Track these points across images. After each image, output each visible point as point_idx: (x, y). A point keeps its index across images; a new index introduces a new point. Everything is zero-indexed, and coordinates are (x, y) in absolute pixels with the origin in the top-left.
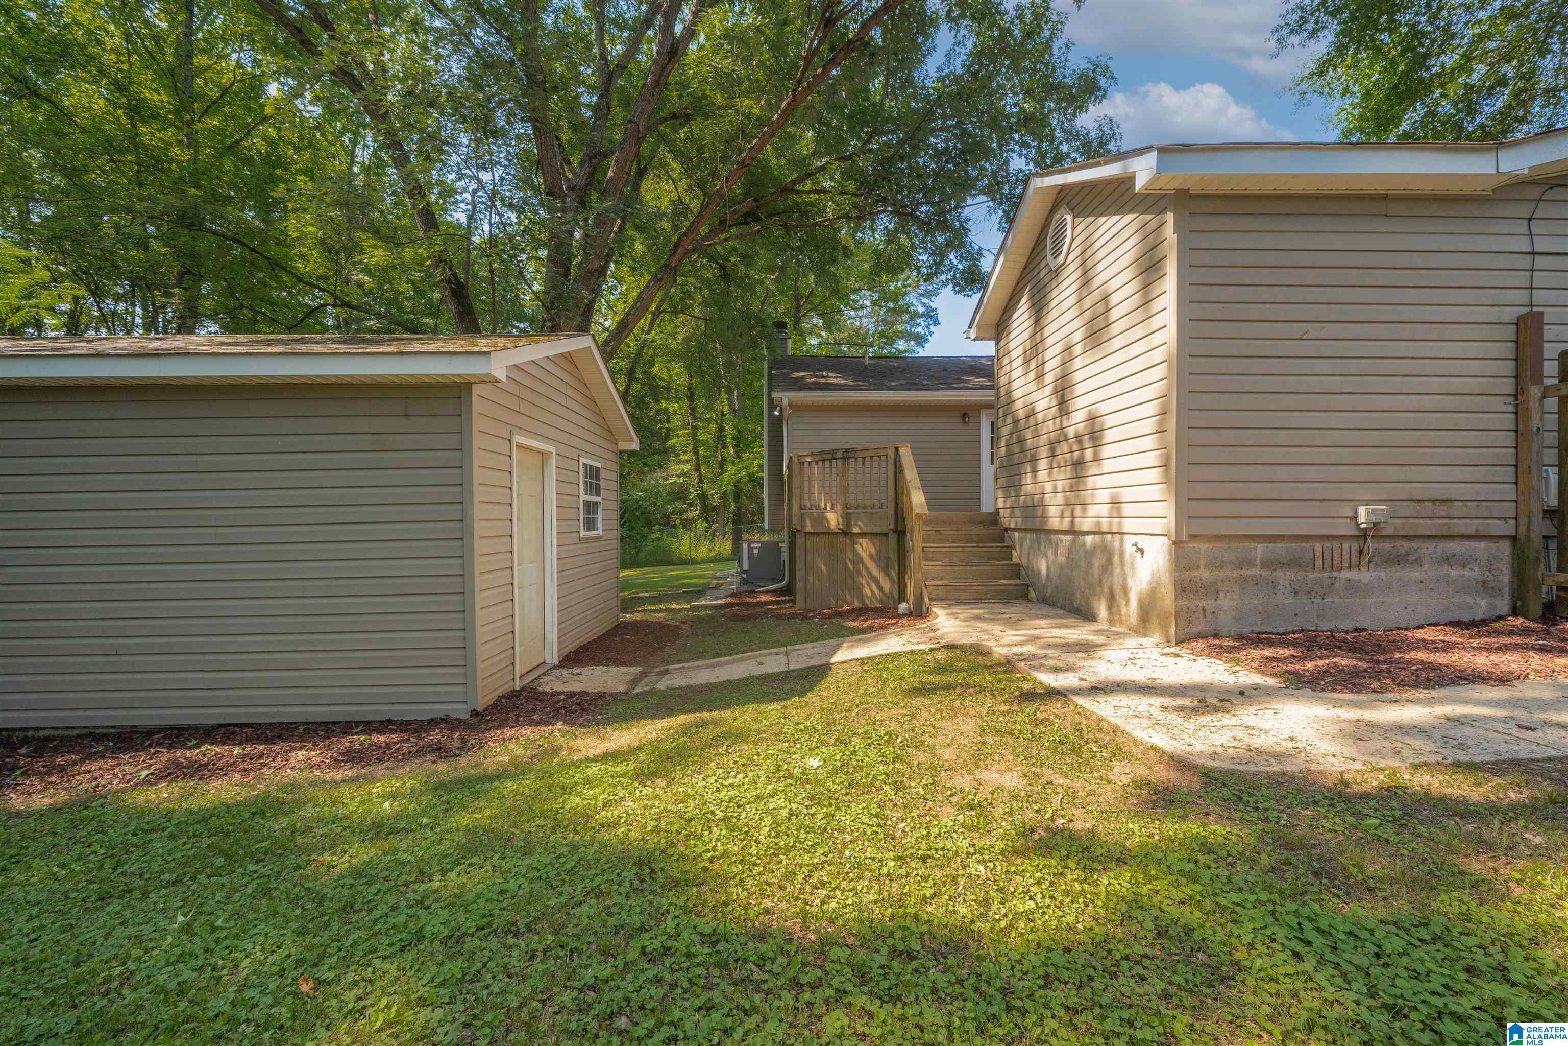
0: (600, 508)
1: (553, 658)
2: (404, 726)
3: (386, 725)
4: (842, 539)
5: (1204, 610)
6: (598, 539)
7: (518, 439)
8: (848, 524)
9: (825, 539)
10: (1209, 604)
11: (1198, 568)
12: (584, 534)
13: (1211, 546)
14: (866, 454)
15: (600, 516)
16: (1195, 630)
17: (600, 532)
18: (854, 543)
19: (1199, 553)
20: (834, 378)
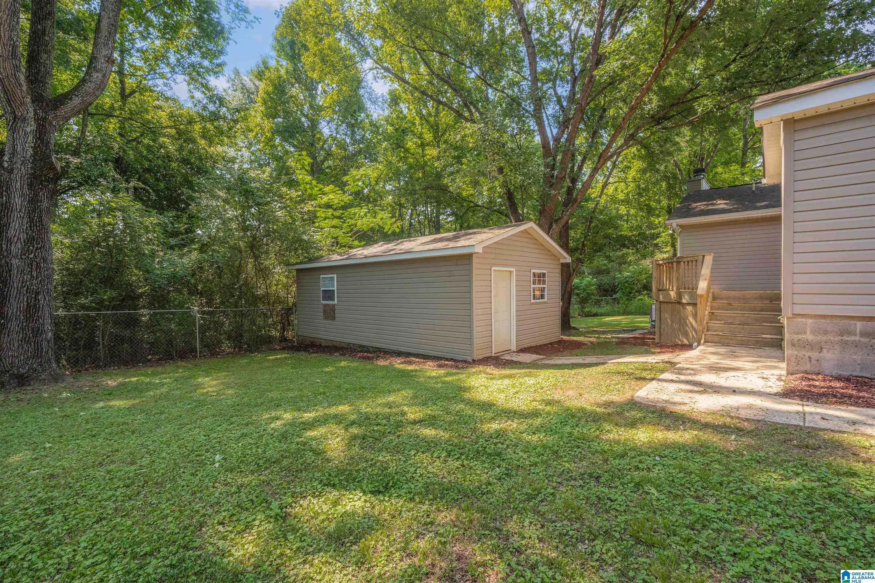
0: (546, 290)
1: (514, 348)
2: (454, 360)
3: (451, 360)
4: (678, 306)
5: (810, 357)
6: (545, 303)
7: (493, 268)
8: (681, 298)
9: (670, 305)
10: (815, 355)
11: (805, 333)
12: (532, 301)
13: (816, 321)
14: (688, 259)
15: (546, 293)
16: (802, 369)
17: (546, 300)
18: (684, 308)
19: (806, 324)
20: (721, 204)
